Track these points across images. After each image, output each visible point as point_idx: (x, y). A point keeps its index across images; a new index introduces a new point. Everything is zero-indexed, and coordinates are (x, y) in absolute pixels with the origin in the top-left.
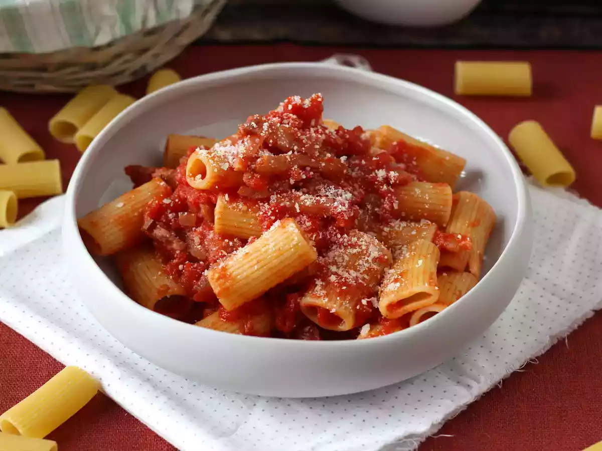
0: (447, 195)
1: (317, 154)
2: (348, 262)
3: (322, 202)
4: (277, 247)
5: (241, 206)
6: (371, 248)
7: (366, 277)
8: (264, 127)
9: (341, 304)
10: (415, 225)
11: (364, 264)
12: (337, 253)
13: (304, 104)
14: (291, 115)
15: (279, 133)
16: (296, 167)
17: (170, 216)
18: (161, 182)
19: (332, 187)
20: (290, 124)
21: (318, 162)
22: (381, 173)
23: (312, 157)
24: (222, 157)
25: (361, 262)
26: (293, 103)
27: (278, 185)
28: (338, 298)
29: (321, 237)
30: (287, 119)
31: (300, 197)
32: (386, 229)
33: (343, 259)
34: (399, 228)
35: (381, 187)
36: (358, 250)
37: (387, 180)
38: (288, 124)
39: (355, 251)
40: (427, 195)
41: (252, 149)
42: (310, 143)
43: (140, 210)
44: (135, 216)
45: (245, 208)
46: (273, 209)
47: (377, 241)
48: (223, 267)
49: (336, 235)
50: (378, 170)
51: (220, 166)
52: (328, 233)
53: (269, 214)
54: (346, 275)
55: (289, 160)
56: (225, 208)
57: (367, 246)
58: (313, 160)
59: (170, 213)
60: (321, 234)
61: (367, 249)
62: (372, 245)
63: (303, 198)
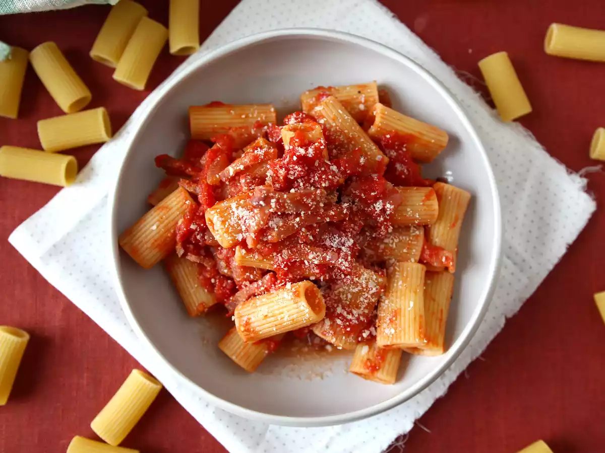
0: (434, 210)
1: (322, 211)
2: (351, 299)
3: (327, 260)
4: (291, 318)
5: (256, 257)
6: (371, 284)
7: (366, 311)
8: (272, 204)
9: (346, 342)
10: (406, 239)
11: (364, 300)
12: (341, 290)
13: (308, 154)
14: (296, 167)
15: (286, 204)
16: (303, 230)
17: (198, 237)
18: (186, 200)
19: (336, 236)
20: (296, 175)
21: (323, 218)
22: (379, 206)
23: (318, 214)
24: (236, 226)
25: (362, 299)
26: (298, 154)
27: (288, 243)
28: (344, 338)
29: (327, 278)
30: (292, 170)
31: (308, 254)
32: (382, 246)
33: (347, 297)
34: (392, 244)
35: (379, 218)
36: (359, 288)
37: (383, 210)
38: (294, 174)
39: (356, 290)
40: (417, 214)
41: (262, 223)
42: (316, 204)
43: (172, 231)
44: (169, 237)
45: (261, 258)
46: (285, 263)
47: (375, 277)
48: (246, 321)
49: (340, 276)
50: (376, 204)
51: (236, 237)
52: (333, 274)
53: (282, 267)
54: (350, 317)
55: (297, 226)
56: (243, 257)
57: (367, 282)
58: (319, 218)
59: (198, 235)
60: (327, 276)
61: (367, 286)
62: (371, 281)
63: (311, 256)
